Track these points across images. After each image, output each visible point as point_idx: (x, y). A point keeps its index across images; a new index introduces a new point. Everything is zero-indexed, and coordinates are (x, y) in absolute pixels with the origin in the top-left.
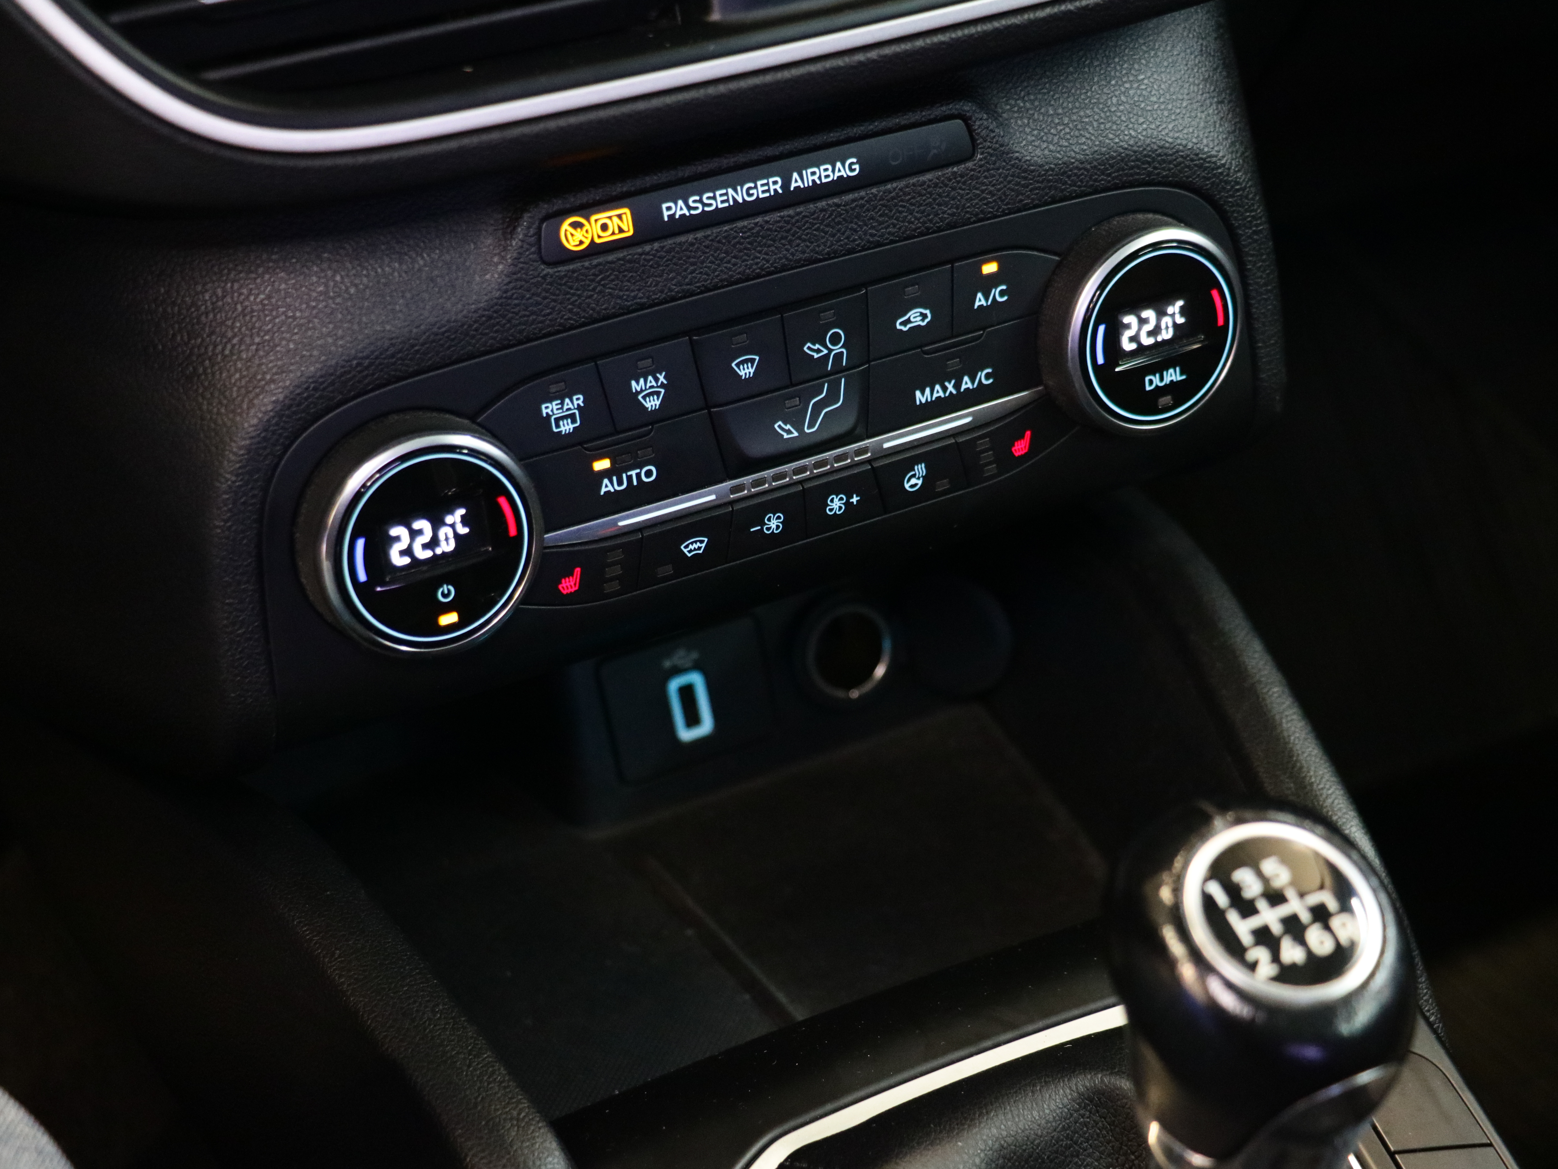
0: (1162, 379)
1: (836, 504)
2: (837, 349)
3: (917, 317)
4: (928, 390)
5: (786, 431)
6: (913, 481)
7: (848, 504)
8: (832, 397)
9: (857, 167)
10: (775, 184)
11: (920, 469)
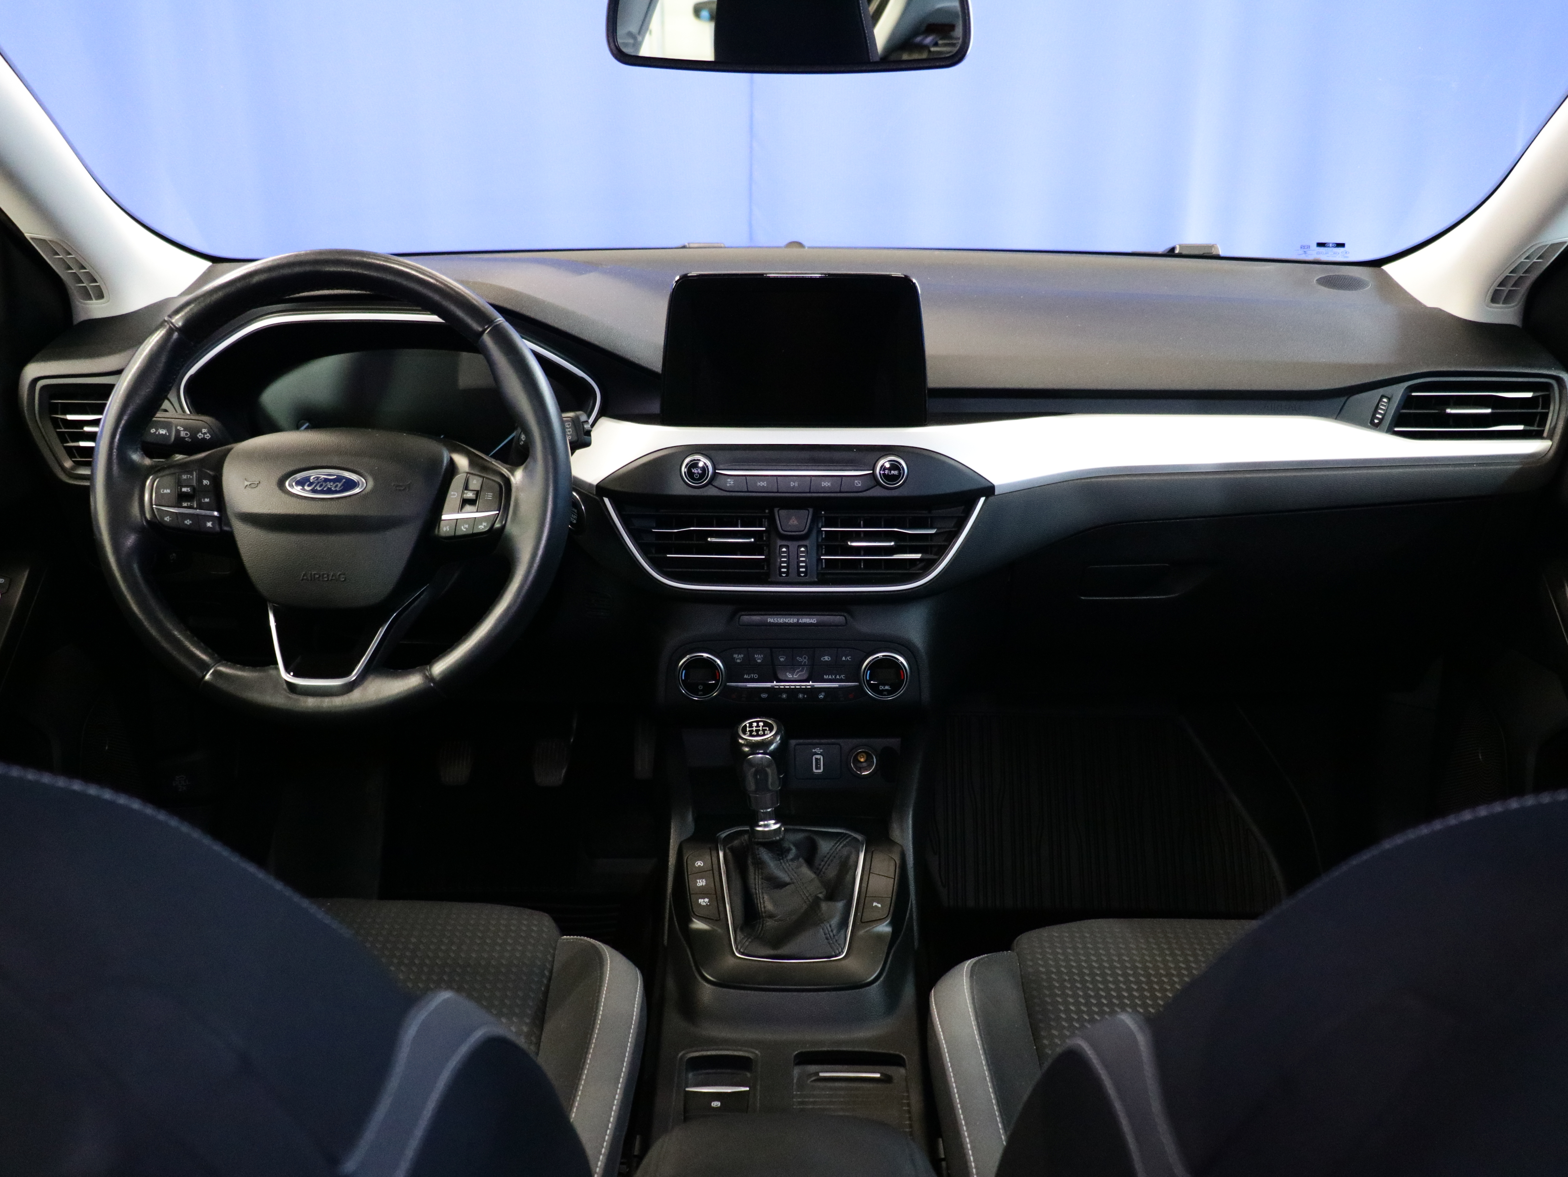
0: (884, 687)
1: (801, 696)
2: (805, 660)
3: (826, 658)
4: (827, 676)
5: (790, 676)
6: (821, 696)
7: (804, 697)
8: (801, 671)
9: (816, 621)
10: (795, 620)
11: (823, 694)
